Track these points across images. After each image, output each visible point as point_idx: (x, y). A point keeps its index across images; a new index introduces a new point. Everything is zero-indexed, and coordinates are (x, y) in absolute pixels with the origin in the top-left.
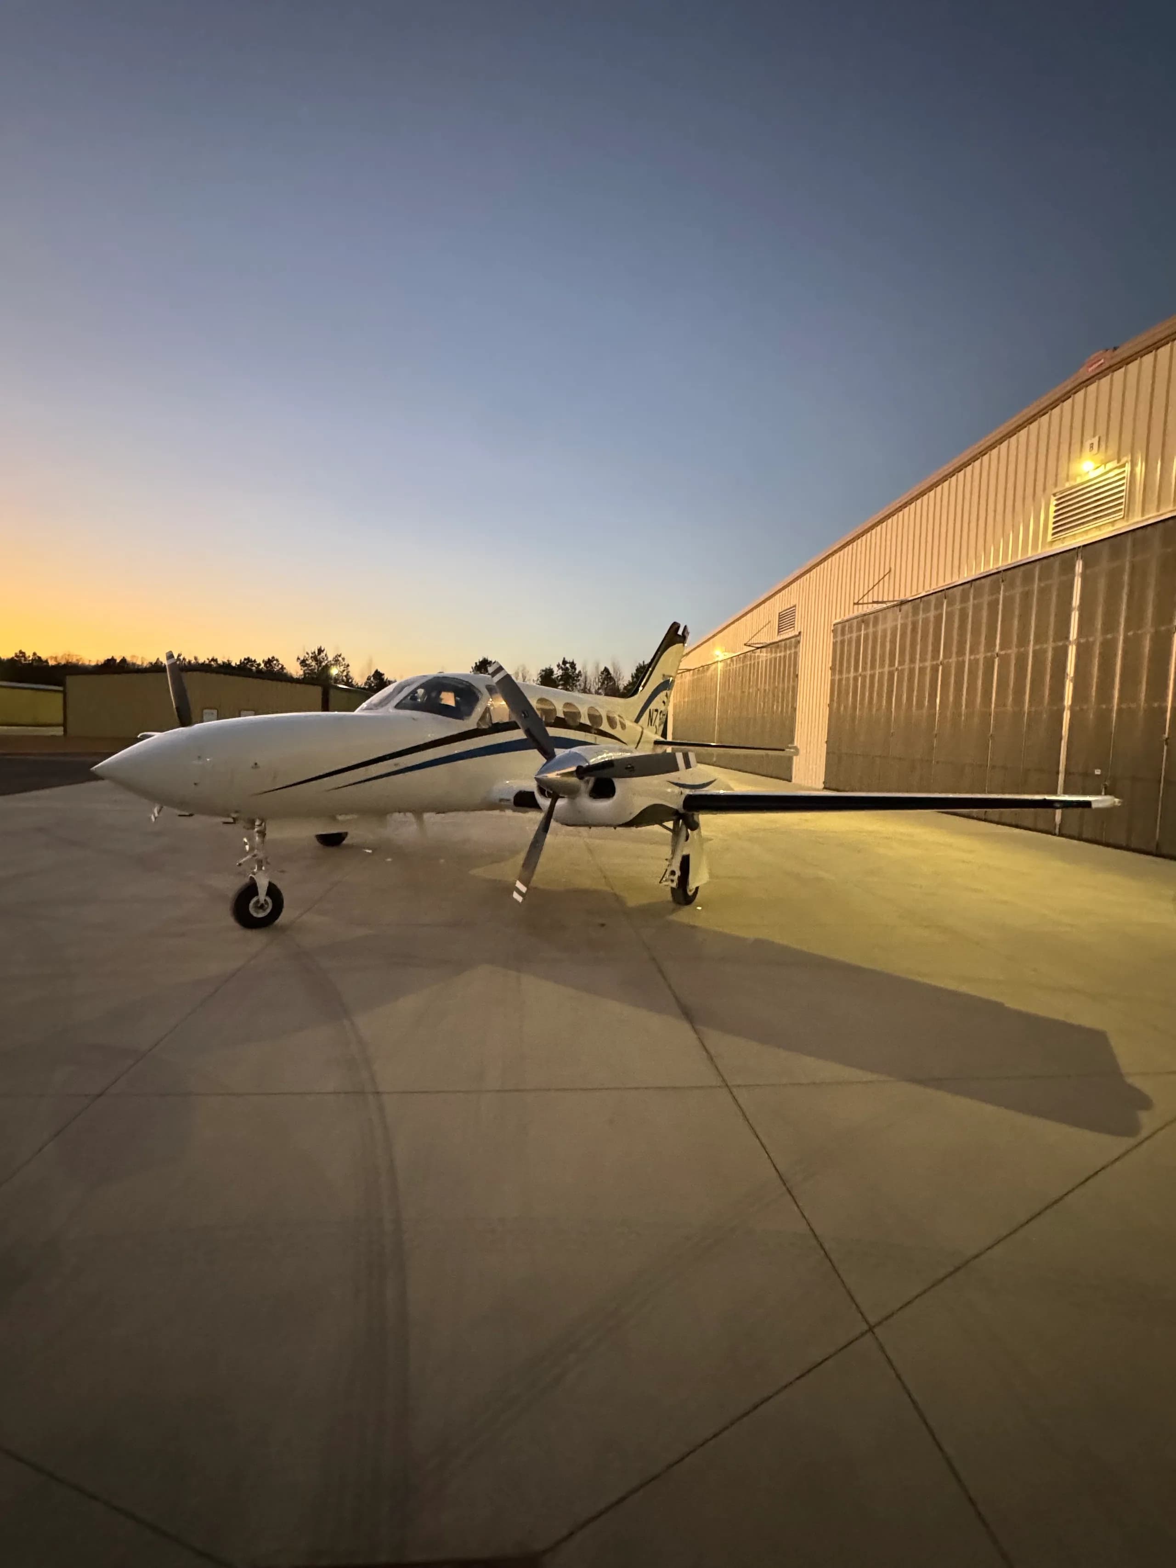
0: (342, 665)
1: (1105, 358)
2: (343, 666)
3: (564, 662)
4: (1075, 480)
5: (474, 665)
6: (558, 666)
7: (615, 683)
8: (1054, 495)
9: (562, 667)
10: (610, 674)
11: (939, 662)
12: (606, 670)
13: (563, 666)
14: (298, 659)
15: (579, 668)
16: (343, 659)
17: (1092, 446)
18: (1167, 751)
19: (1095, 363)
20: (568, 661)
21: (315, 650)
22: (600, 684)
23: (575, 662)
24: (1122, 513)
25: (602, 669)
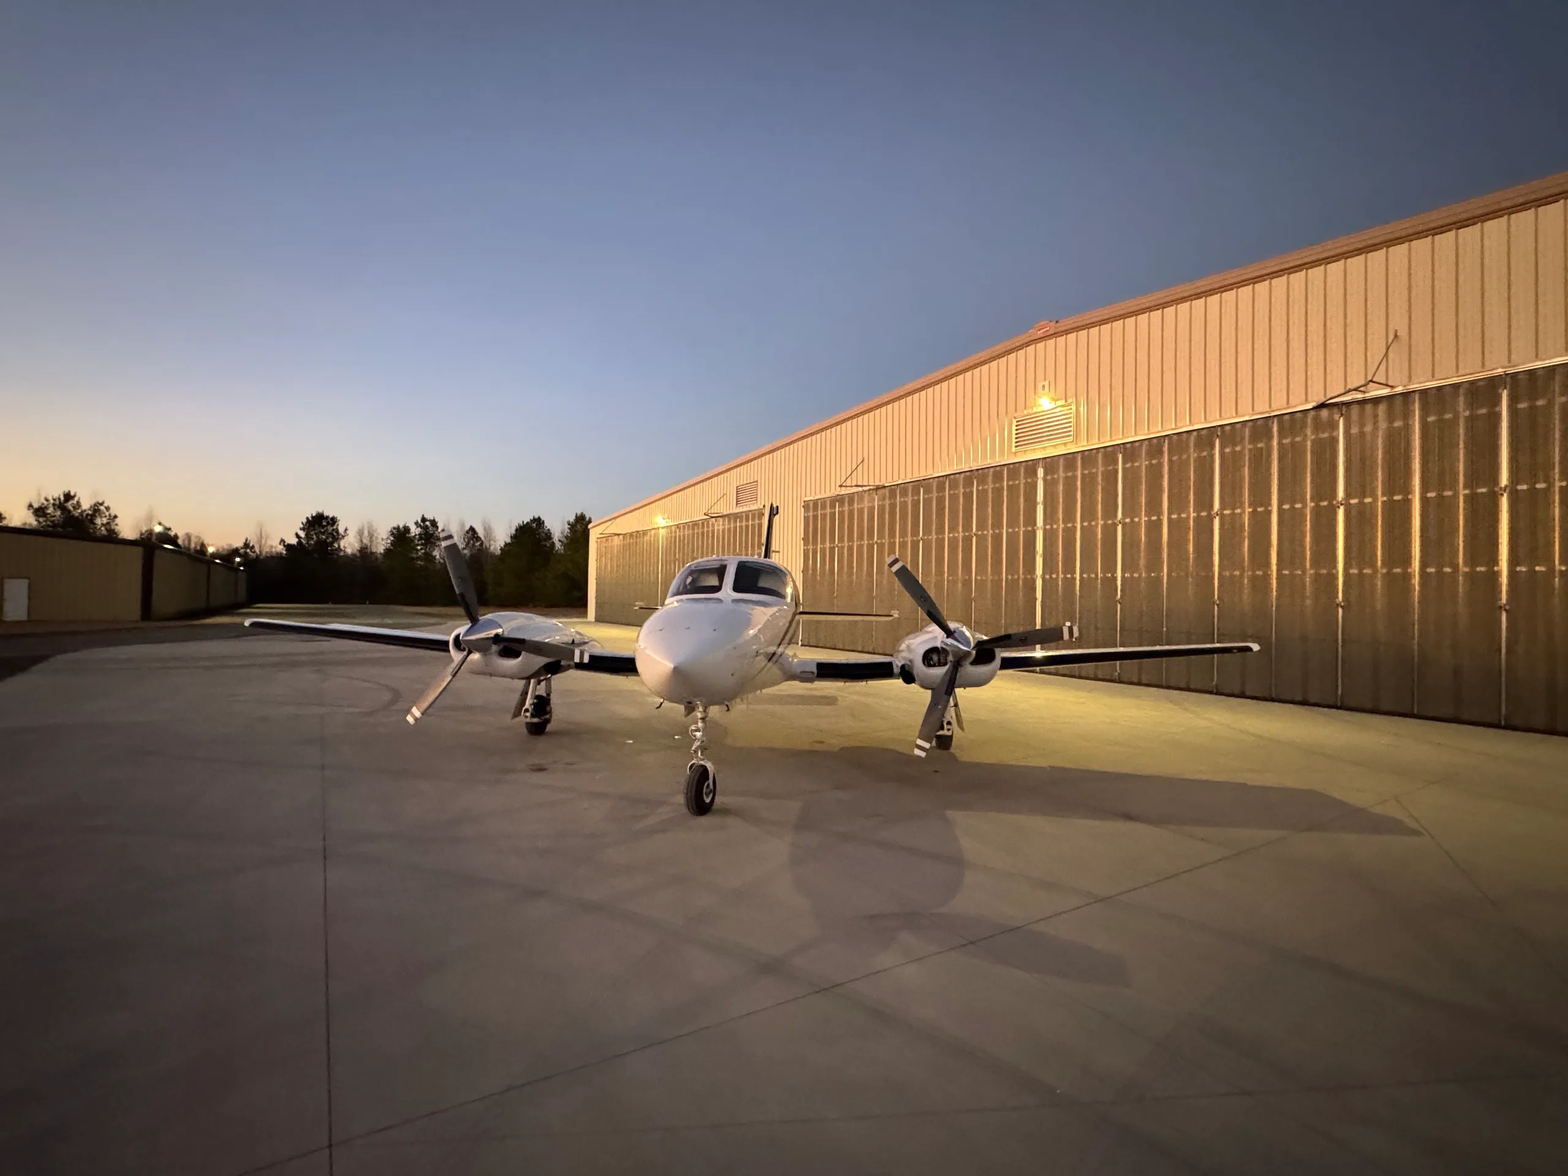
0: (106, 516)
1: (1050, 327)
2: (108, 517)
3: (424, 520)
4: (1032, 408)
5: (305, 521)
6: (416, 523)
7: (482, 544)
8: (1015, 418)
9: (420, 526)
10: (477, 534)
11: (919, 538)
12: (472, 529)
13: (422, 524)
14: (30, 506)
15: (441, 526)
16: (108, 508)
17: (1044, 386)
18: (1121, 609)
19: (1043, 329)
20: (428, 519)
21: (60, 496)
22: (465, 544)
23: (436, 520)
24: (1072, 437)
25: (467, 528)
